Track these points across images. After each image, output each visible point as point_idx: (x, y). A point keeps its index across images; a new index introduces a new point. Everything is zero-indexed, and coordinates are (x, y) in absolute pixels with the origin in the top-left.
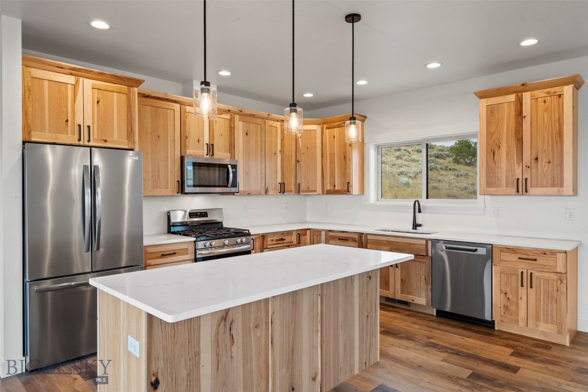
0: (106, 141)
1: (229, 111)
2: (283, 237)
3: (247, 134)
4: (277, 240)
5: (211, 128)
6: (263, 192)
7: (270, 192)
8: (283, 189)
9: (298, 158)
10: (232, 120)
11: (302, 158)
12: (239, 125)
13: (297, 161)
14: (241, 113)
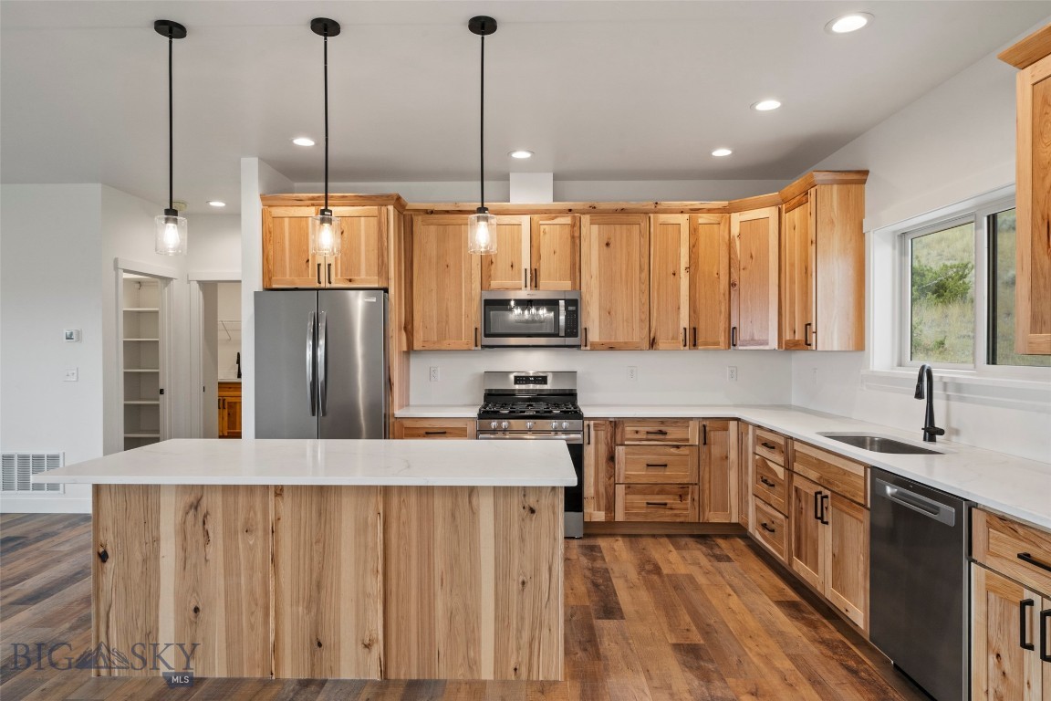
0: (350, 280)
1: (570, 210)
2: (663, 428)
3: (608, 244)
4: (648, 433)
5: (534, 244)
6: (646, 344)
7: (661, 344)
8: (693, 339)
9: (735, 277)
10: (576, 226)
11: (743, 278)
12: (592, 233)
13: (732, 285)
14: (593, 210)
